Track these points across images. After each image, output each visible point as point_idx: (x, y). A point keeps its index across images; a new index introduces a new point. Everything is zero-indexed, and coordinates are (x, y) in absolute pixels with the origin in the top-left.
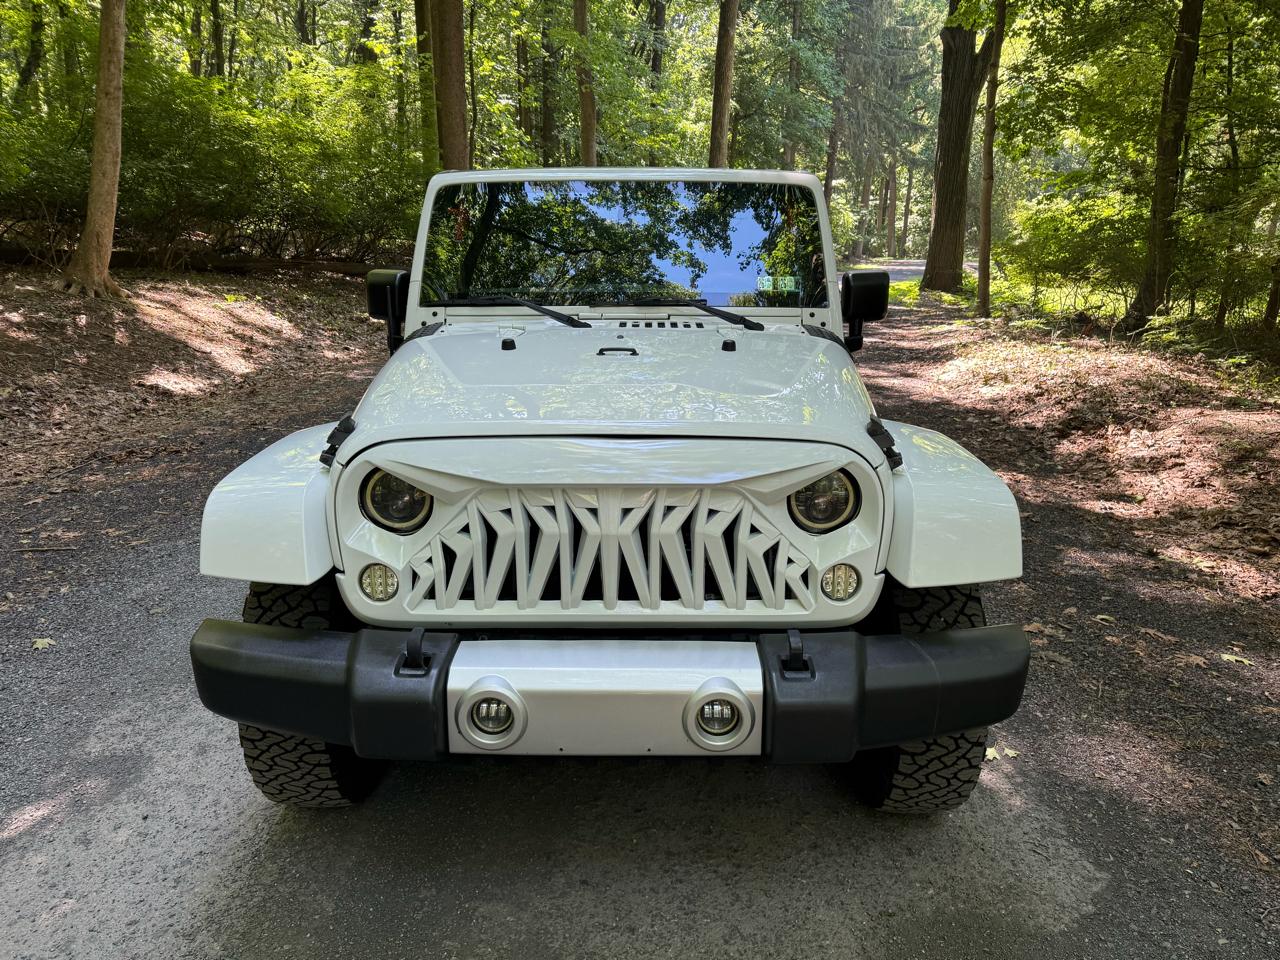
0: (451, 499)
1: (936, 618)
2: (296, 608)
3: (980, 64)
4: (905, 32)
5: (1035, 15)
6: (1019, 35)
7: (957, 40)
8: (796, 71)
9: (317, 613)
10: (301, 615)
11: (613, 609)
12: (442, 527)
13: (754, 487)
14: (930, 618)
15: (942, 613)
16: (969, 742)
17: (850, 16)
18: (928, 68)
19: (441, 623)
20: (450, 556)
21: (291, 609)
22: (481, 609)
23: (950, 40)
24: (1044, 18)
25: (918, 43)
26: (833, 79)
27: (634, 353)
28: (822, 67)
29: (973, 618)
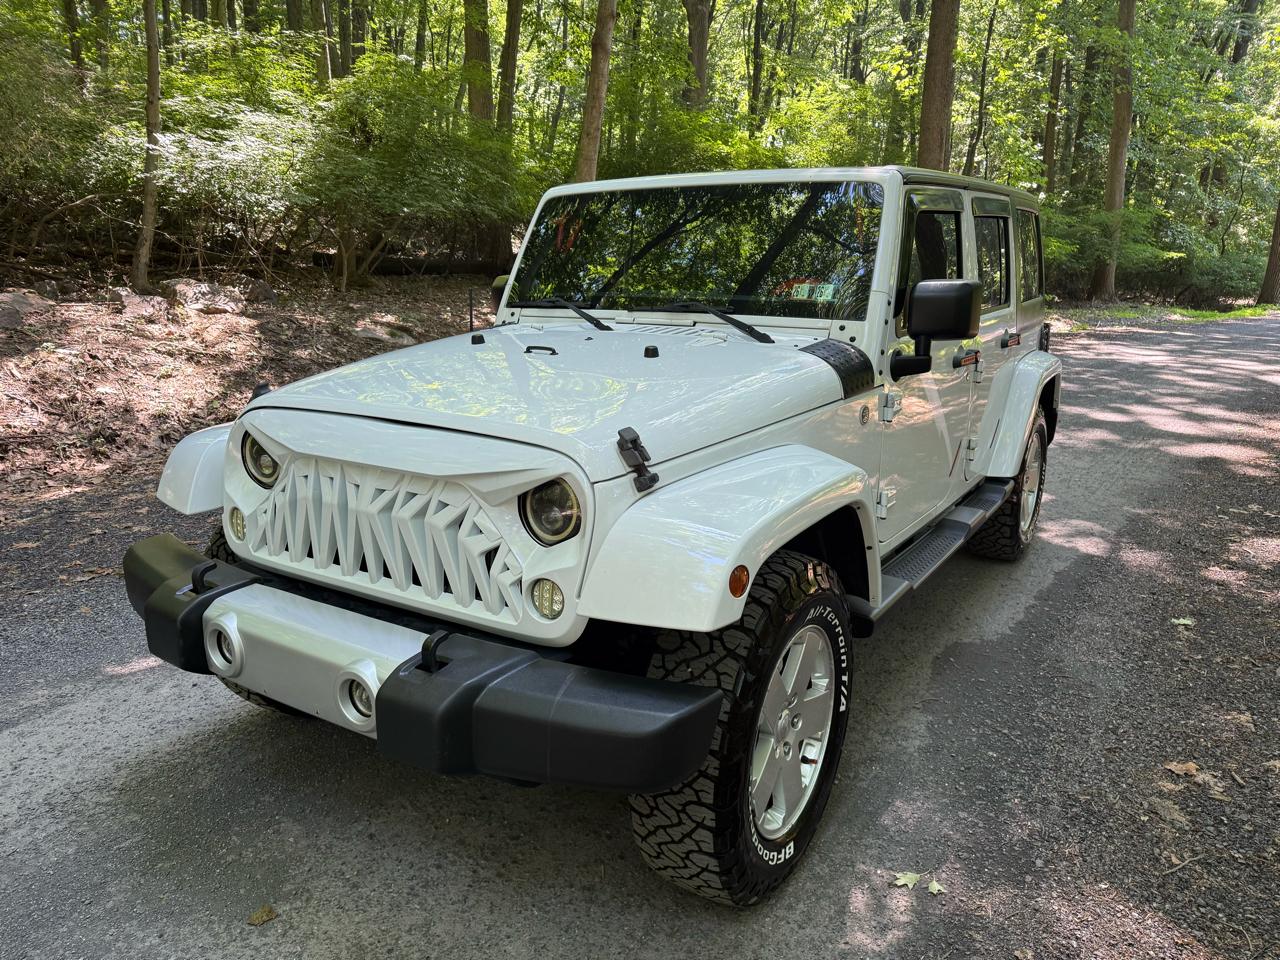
1: (684, 665)
13: (474, 484)
14: (678, 664)
15: (692, 663)
16: (693, 821)
29: (722, 677)
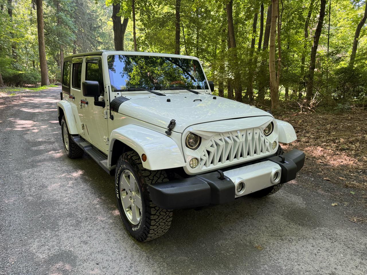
0: (208, 138)
2: (160, 178)
3: (123, 27)
4: (93, 15)
5: (141, 16)
6: (138, 21)
7: (116, 20)
8: (60, 21)
9: (165, 178)
10: (162, 179)
11: (239, 160)
12: (205, 145)
17: (76, 8)
18: (100, 26)
19: (207, 171)
20: (209, 153)
21: (159, 178)
22: (208, 167)
23: (114, 19)
24: (143, 17)
25: (97, 18)
26: (74, 26)
27: (201, 100)
28: (70, 22)
